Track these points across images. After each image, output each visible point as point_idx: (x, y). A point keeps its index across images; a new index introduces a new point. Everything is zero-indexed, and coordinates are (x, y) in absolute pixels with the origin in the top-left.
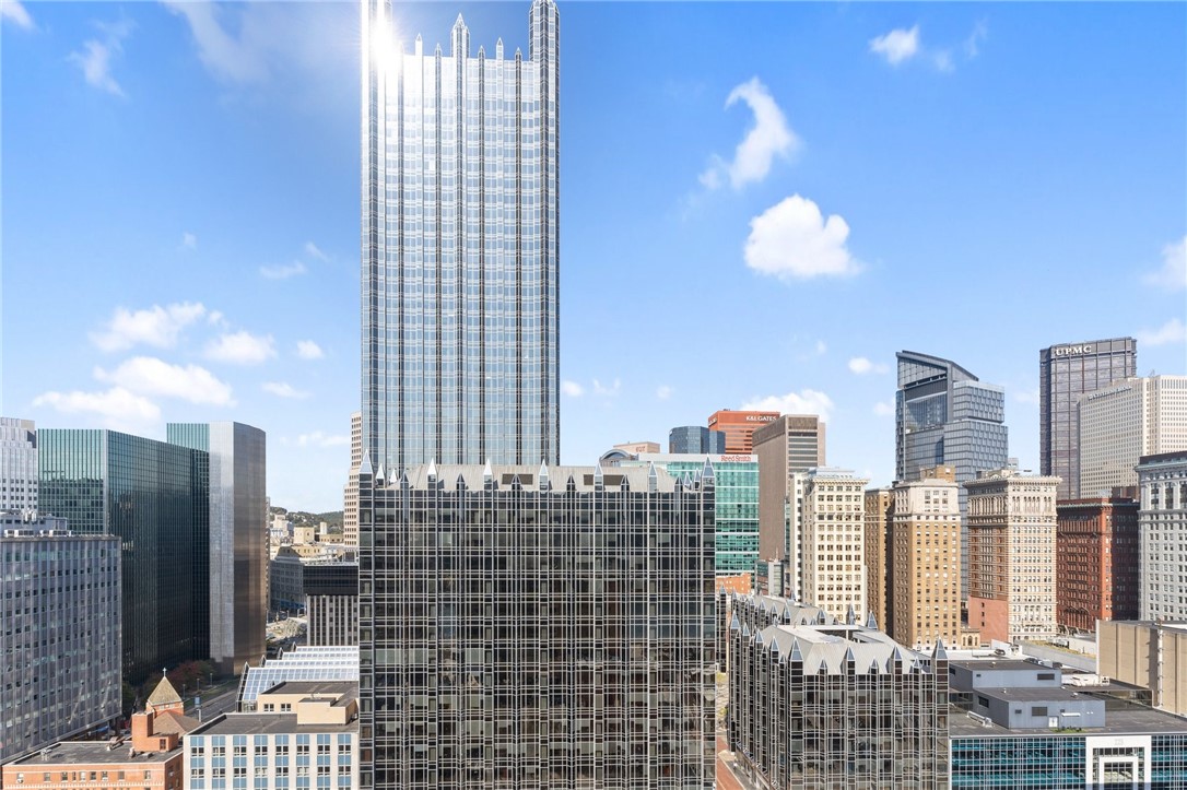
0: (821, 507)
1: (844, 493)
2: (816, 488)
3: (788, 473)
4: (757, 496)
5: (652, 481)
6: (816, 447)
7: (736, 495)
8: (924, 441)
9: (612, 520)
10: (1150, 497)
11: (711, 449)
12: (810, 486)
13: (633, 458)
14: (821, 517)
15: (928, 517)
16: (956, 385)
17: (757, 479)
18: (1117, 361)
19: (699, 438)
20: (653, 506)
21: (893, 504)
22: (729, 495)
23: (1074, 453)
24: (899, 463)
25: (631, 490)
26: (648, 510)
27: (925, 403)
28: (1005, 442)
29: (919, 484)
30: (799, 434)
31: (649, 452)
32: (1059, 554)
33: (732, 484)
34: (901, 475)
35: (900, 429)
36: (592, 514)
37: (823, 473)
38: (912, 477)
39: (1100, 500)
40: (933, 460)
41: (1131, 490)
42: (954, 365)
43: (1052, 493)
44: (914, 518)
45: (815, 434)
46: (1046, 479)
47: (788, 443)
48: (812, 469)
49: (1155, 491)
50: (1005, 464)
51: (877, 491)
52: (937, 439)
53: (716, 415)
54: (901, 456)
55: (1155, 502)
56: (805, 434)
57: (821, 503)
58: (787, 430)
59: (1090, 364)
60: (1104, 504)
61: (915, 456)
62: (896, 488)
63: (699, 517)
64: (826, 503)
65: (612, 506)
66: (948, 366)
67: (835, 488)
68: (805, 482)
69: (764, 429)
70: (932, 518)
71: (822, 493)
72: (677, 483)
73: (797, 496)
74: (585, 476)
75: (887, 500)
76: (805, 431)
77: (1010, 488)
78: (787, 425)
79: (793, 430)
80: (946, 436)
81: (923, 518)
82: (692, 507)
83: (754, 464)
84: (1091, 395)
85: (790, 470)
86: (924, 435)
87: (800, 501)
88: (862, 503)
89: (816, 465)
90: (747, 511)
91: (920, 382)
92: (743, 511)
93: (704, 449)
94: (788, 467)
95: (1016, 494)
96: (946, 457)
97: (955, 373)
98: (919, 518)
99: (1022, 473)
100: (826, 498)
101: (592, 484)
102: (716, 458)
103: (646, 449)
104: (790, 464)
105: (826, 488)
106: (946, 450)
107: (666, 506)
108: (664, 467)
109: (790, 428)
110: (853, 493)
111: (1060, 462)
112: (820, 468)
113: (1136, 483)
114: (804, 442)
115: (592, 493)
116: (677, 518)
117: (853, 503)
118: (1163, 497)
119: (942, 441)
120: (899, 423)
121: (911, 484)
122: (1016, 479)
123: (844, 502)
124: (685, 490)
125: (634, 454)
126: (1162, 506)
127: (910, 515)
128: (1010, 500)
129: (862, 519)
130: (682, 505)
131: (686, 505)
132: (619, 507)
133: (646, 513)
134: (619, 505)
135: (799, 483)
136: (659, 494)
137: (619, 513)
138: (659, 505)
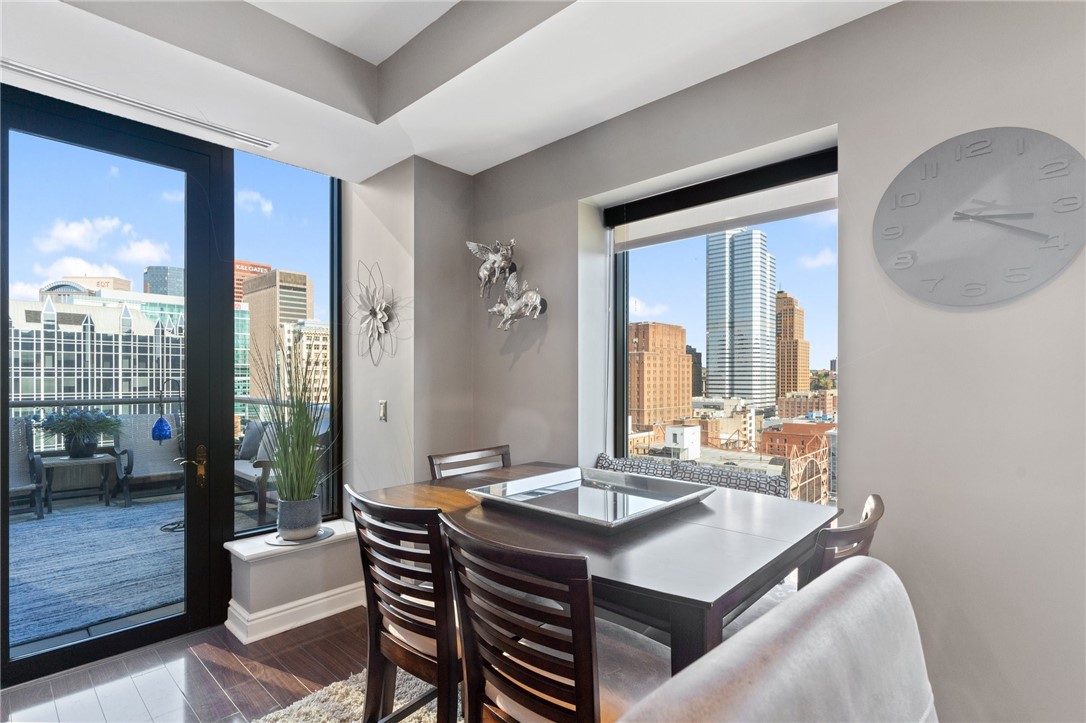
2: (304, 338)
3: (278, 323)
4: (248, 342)
5: (126, 323)
6: (305, 301)
9: (69, 363)
12: (298, 337)
13: (92, 293)
14: (309, 364)
17: (247, 327)
19: (182, 280)
20: (126, 349)
25: (97, 330)
26: (120, 353)
30: (289, 288)
31: (115, 289)
36: (38, 356)
45: (304, 290)
47: (279, 295)
48: (301, 320)
56: (295, 289)
58: (278, 284)
65: (69, 347)
67: (321, 339)
68: (294, 332)
69: (255, 279)
72: (157, 326)
73: (287, 344)
74: (27, 312)
76: (295, 286)
78: (278, 278)
79: (284, 284)
83: (243, 313)
85: (281, 320)
87: (289, 348)
89: (305, 317)
94: (278, 318)
101: (39, 321)
103: (111, 285)
104: (281, 315)
105: (312, 338)
107: (143, 350)
108: (138, 307)
109: (281, 281)
112: (308, 320)
114: (295, 295)
115: (38, 333)
116: (158, 361)
124: (167, 334)
125: (94, 289)
130: (163, 349)
131: (168, 349)
132: (79, 349)
133: (117, 356)
134: (79, 346)
135: (289, 332)
136: (135, 337)
137: (79, 356)
138: (135, 348)
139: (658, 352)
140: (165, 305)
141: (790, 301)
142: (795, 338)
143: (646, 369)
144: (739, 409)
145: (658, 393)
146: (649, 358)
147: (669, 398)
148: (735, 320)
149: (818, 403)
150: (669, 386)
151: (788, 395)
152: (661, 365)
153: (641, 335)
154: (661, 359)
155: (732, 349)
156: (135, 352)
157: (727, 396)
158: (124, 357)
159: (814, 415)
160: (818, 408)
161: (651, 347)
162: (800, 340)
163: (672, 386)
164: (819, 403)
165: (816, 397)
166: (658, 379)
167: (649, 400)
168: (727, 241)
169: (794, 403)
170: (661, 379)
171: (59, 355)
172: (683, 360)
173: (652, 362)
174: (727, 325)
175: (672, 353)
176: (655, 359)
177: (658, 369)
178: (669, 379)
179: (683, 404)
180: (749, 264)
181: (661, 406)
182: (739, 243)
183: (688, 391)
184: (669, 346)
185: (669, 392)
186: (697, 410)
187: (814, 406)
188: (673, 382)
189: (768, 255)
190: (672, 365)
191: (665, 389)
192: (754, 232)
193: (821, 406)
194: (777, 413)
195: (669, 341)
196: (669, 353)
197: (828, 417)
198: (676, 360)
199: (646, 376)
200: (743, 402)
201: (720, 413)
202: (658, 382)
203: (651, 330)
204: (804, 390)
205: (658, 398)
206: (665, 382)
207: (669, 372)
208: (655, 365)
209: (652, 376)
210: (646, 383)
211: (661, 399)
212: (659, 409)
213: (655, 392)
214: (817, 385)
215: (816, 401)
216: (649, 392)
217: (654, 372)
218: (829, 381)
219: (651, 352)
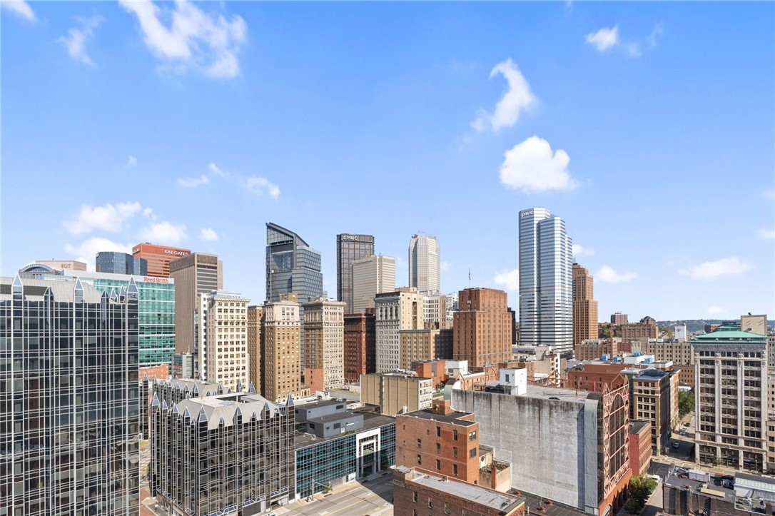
0: (220, 317)
1: (235, 308)
2: (217, 304)
3: (196, 293)
4: (173, 308)
5: (78, 294)
6: (216, 276)
7: (157, 307)
8: (282, 278)
9: (33, 326)
10: (380, 313)
11: (135, 271)
12: (212, 303)
13: (57, 273)
14: (220, 323)
15: (283, 323)
16: (298, 248)
17: (173, 296)
18: (368, 246)
19: (124, 262)
20: (78, 314)
21: (264, 315)
22: (150, 307)
23: (351, 290)
24: (268, 290)
25: (56, 300)
26: (74, 318)
27: (282, 256)
28: (322, 282)
29: (279, 303)
30: (204, 267)
31: (75, 269)
32: (345, 342)
33: (153, 299)
34: (269, 298)
35: (268, 270)
36: (9, 321)
37: (221, 294)
38: (275, 299)
39: (361, 315)
40: (286, 290)
41: (373, 310)
42: (297, 236)
43: (342, 310)
44: (276, 324)
45: (216, 268)
46: (339, 303)
47: (196, 272)
48: (213, 291)
49: (381, 311)
50: (321, 294)
51: (255, 307)
52: (288, 278)
53: (139, 246)
54: (269, 286)
55: (381, 316)
56: (209, 267)
57: (220, 314)
58: (196, 263)
59: (357, 246)
60: (363, 317)
61: (277, 287)
62: (266, 305)
63: (124, 323)
64: (223, 314)
65: (34, 313)
66: (294, 236)
67: (229, 304)
68: (208, 299)
69: (179, 260)
70: (286, 324)
71: (220, 307)
72: (103, 295)
73: (203, 309)
74: (2, 286)
75: (261, 313)
76: (209, 265)
77: (324, 307)
78: (196, 260)
79: (200, 264)
80: (293, 276)
81: (281, 324)
82: (118, 315)
83: (170, 285)
84: (357, 262)
85: (198, 291)
86: (282, 274)
87: (205, 312)
88: (246, 314)
89: (216, 288)
90: (166, 318)
91: (279, 243)
92: (162, 319)
93: (129, 270)
94: (196, 289)
95: (326, 311)
96: (293, 288)
97: (297, 241)
98: (279, 324)
99: (329, 300)
100: (223, 311)
101: (10, 293)
102: (141, 279)
103: (72, 266)
104: (198, 287)
105: (223, 304)
106: (293, 284)
107: (92, 314)
108: (91, 283)
109: (198, 262)
110: (241, 308)
111: (345, 295)
112: (219, 290)
113: (374, 307)
114: (208, 272)
115: (9, 303)
116: (104, 323)
117: (240, 314)
118: (384, 313)
119: (291, 279)
120: (268, 266)
121: (275, 303)
122: (326, 303)
123: (235, 314)
124: (111, 302)
125: (59, 269)
126: (384, 318)
127: (274, 322)
128: (324, 314)
129: (246, 324)
130: (108, 313)
131: (112, 314)
132: (41, 315)
133: (71, 320)
134: (41, 313)
135: (205, 299)
136: (85, 304)
137: (41, 320)
138: (85, 313)
139: (486, 310)
140: (111, 281)
141: (583, 271)
142: (587, 299)
143: (478, 324)
144: (547, 353)
145: (487, 342)
146: (479, 316)
147: (495, 346)
148: (542, 286)
149: (606, 349)
151: (583, 342)
153: (473, 298)
154: (489, 316)
155: (539, 307)
156: (85, 316)
157: (536, 343)
158: (77, 321)
160: (607, 352)
161: (481, 307)
162: (590, 301)
163: (497, 336)
164: (607, 348)
165: (604, 343)
166: (487, 331)
167: (480, 348)
168: (535, 226)
169: (587, 348)
170: (489, 331)
171: (25, 320)
172: (505, 316)
173: (482, 318)
174: (535, 290)
175: (497, 311)
177: (487, 324)
178: (495, 331)
179: (506, 350)
180: (552, 243)
181: (489, 352)
182: (545, 227)
183: (509, 341)
184: (494, 306)
185: (495, 341)
186: (515, 355)
187: (603, 350)
188: (497, 334)
189: (566, 236)
190: (497, 320)
191: (492, 339)
192: (555, 218)
193: (608, 350)
194: (574, 356)
195: (495, 302)
196: (495, 311)
197: (618, 359)
198: (500, 316)
199: (478, 329)
200: (550, 348)
201: (534, 357)
202: (487, 334)
203: (481, 294)
204: (593, 338)
205: (487, 346)
206: (492, 334)
207: (495, 326)
208: (484, 321)
209: (482, 329)
210: (478, 335)
211: (489, 347)
212: (487, 354)
213: (484, 342)
214: (604, 332)
215: (605, 346)
216: (480, 342)
217: (484, 326)
218: (611, 330)
219: (481, 311)
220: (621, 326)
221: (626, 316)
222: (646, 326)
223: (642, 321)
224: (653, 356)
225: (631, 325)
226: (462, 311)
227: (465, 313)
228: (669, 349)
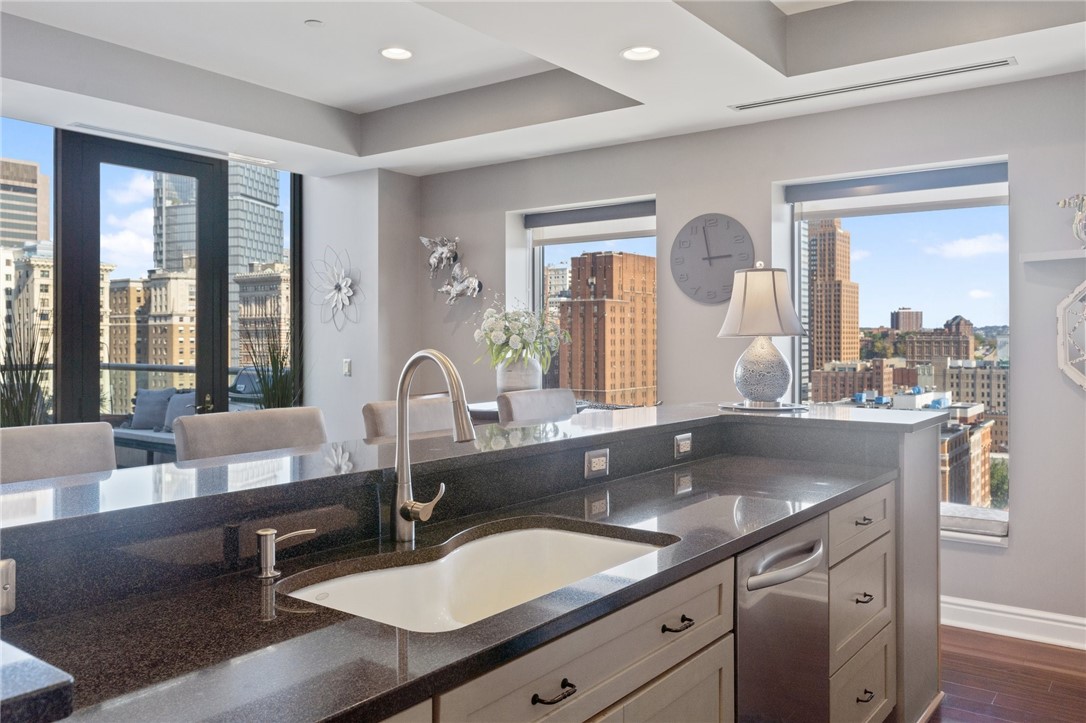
0: (46, 301)
2: (37, 273)
6: (35, 210)
8: (186, 219)
12: (26, 270)
14: (43, 317)
15: (192, 319)
21: (148, 301)
24: (157, 244)
29: (181, 275)
30: (7, 187)
34: (160, 262)
35: (158, 199)
37: (46, 249)
38: (174, 264)
44: (175, 320)
45: (34, 191)
48: (29, 243)
51: (128, 281)
54: (160, 235)
56: (17, 190)
57: (44, 295)
61: (178, 237)
62: (154, 282)
68: (20, 263)
71: (46, 281)
73: (5, 285)
75: (141, 294)
76: (17, 183)
77: (282, 286)
81: (187, 319)
86: (185, 211)
87: (9, 291)
88: (107, 297)
89: (35, 237)
98: (181, 320)
112: (43, 243)
114: (18, 201)
121: (172, 275)
127: (171, 316)
128: (282, 300)
129: (106, 320)
135: (11, 263)
139: (627, 299)
142: (837, 278)
143: (609, 326)
145: (628, 364)
146: (613, 309)
149: (870, 379)
150: (644, 352)
151: (827, 367)
152: (633, 321)
153: (600, 273)
154: (633, 310)
159: (864, 397)
160: (870, 387)
161: (616, 291)
162: (844, 282)
163: (650, 352)
164: (872, 380)
165: (867, 369)
167: (613, 376)
169: (835, 379)
170: (633, 342)
173: (618, 315)
175: (650, 301)
176: (622, 310)
177: (628, 326)
178: (644, 342)
181: (633, 384)
184: (644, 289)
185: (644, 363)
187: (866, 383)
190: (650, 320)
191: (639, 358)
193: (875, 384)
194: (810, 394)
195: (644, 282)
197: (885, 400)
198: (655, 311)
199: (608, 337)
202: (628, 348)
203: (616, 265)
204: (851, 357)
205: (627, 372)
206: (639, 347)
207: (644, 331)
208: (623, 320)
209: (618, 337)
210: (608, 348)
211: (632, 374)
212: (629, 389)
213: (622, 363)
214: (873, 345)
215: (868, 375)
216: (613, 364)
217: (622, 331)
218: (888, 344)
219: (616, 299)
220: (907, 333)
221: (918, 316)
222: (955, 334)
223: (948, 325)
224: (948, 395)
225: (924, 334)
226: (579, 299)
227: (583, 304)
228: (986, 381)
